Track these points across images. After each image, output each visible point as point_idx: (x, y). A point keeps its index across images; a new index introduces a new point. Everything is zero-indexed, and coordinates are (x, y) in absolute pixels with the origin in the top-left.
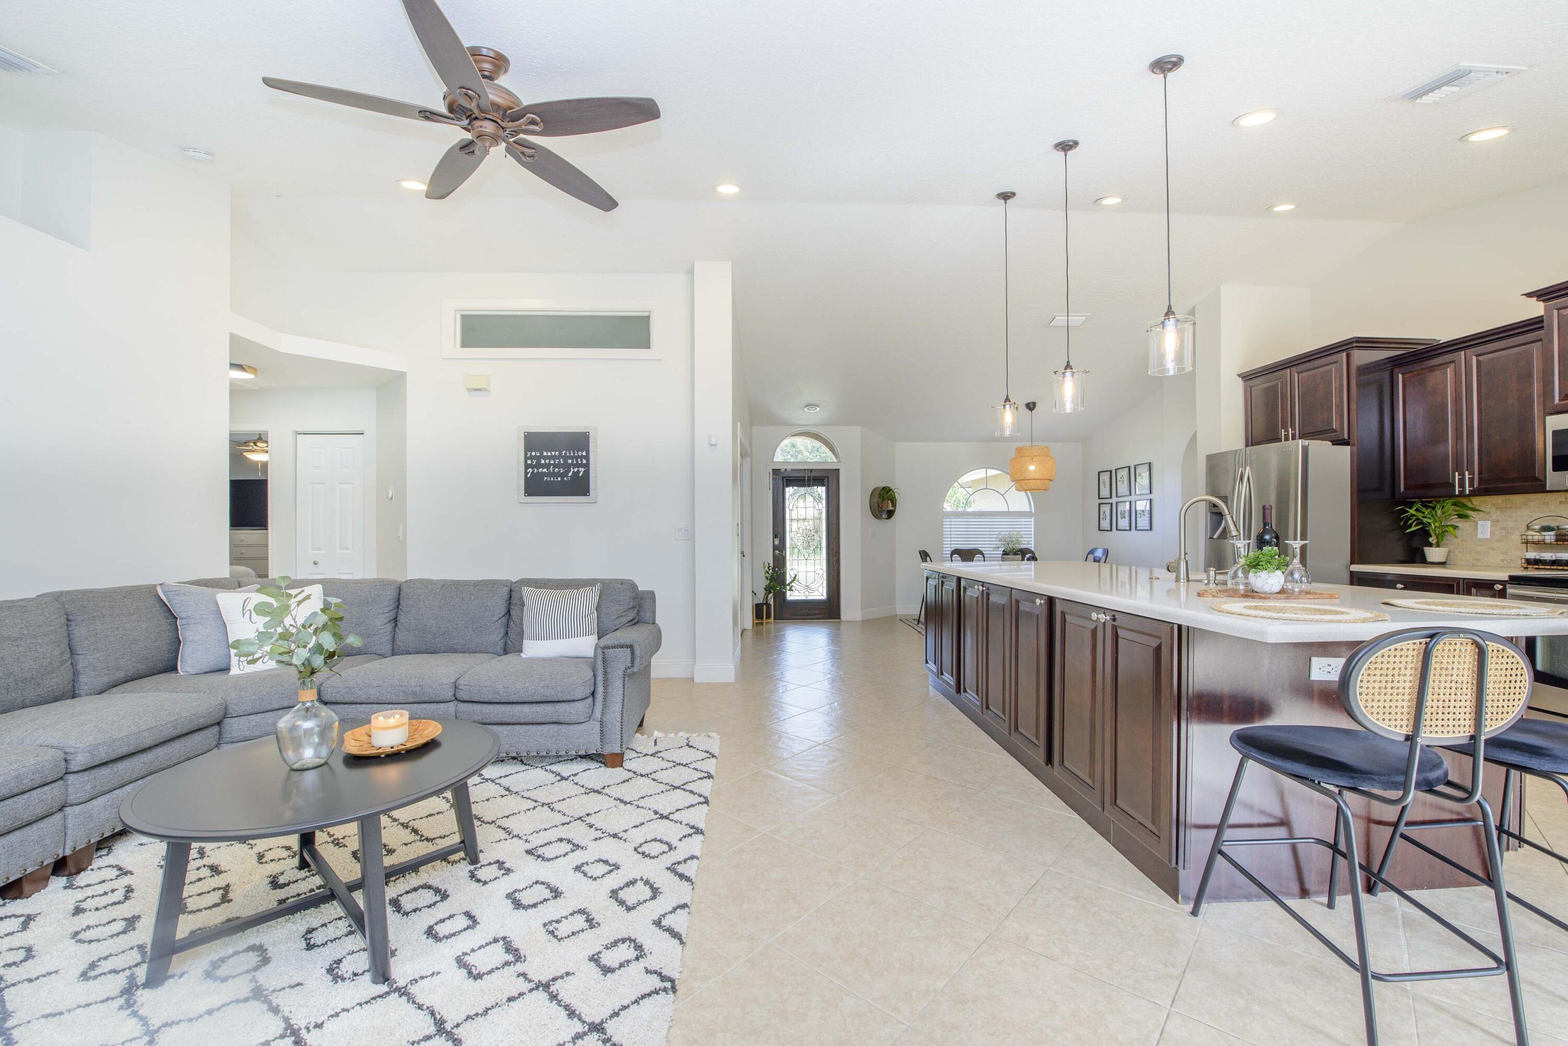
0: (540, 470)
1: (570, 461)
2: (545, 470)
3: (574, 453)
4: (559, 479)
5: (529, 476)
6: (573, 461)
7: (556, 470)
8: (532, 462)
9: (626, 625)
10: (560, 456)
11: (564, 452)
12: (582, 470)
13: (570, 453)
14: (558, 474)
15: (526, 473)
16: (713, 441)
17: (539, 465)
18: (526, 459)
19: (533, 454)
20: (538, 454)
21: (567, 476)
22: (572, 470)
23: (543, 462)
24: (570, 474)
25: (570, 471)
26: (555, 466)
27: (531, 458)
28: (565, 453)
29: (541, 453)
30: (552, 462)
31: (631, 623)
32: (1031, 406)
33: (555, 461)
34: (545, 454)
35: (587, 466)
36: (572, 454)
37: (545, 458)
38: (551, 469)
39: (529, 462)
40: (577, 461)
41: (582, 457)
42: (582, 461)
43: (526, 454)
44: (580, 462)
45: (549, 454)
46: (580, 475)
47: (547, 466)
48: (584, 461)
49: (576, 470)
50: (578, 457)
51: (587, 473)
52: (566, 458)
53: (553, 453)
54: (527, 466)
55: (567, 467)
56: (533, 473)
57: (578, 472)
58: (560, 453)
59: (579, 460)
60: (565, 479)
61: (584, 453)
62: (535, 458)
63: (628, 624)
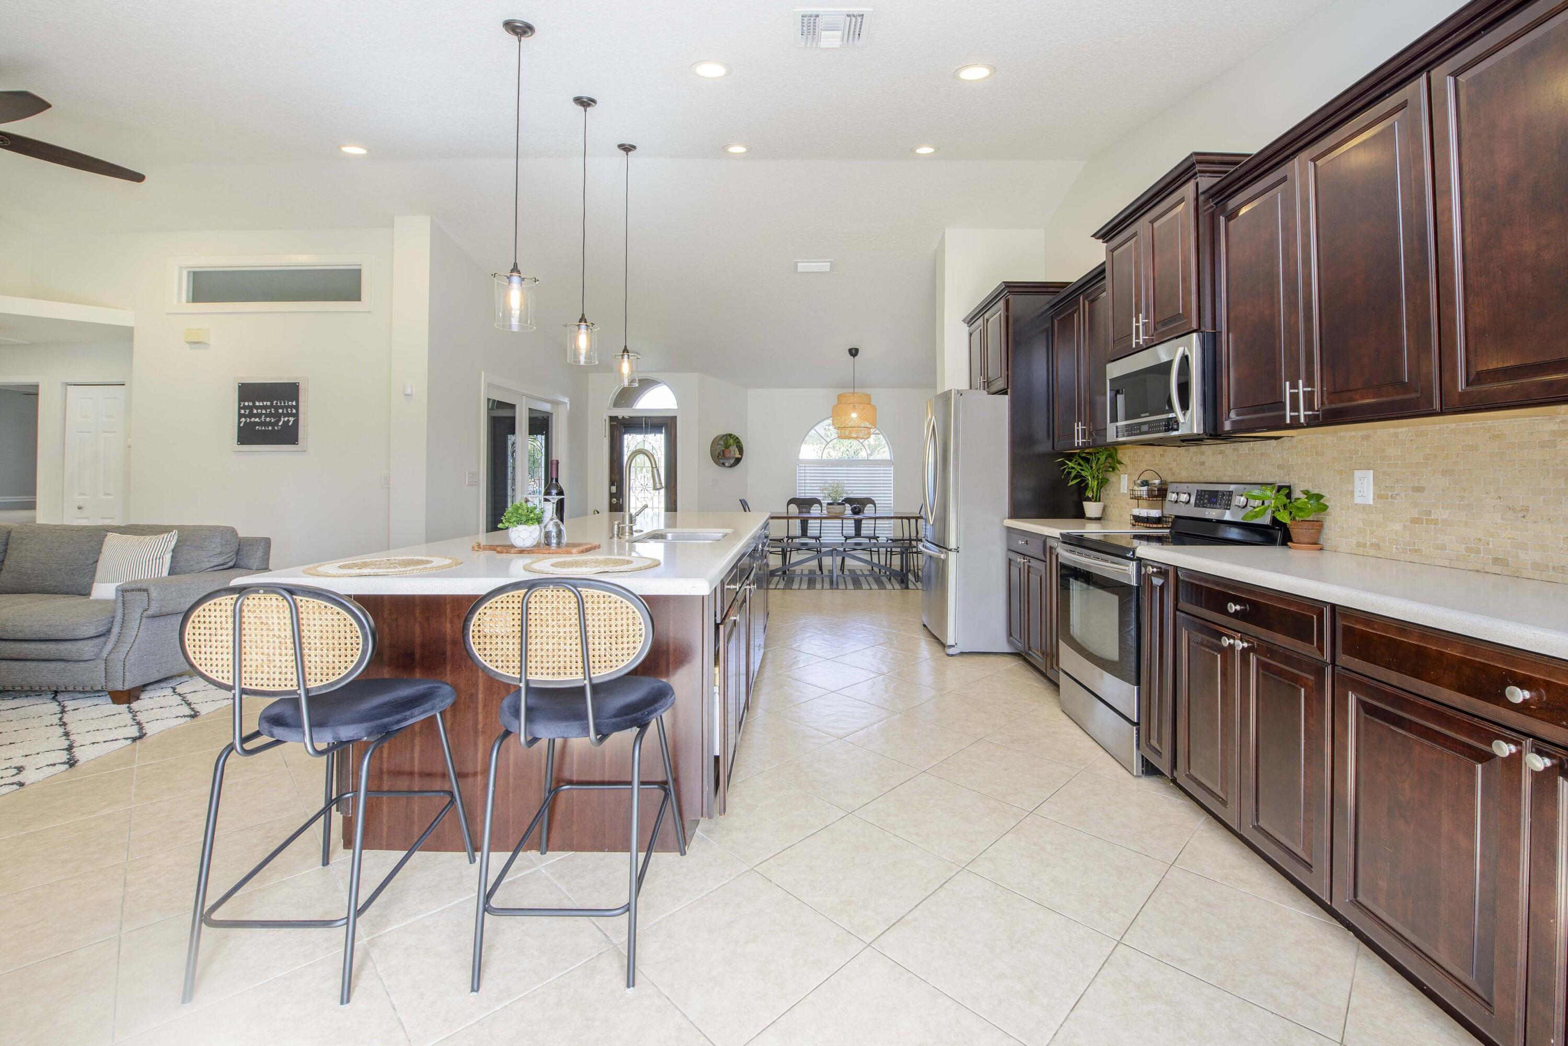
0: (253, 420)
1: (280, 411)
2: (257, 420)
3: (285, 403)
4: (270, 428)
5: (242, 425)
6: (283, 411)
7: (268, 419)
8: (245, 412)
9: (209, 570)
10: (271, 406)
11: (275, 402)
12: (292, 419)
13: (281, 403)
14: (270, 424)
15: (240, 422)
16: (409, 392)
17: (251, 415)
18: (240, 408)
19: (246, 404)
20: (251, 404)
21: (278, 426)
22: (282, 419)
23: (255, 411)
24: (280, 424)
25: (280, 420)
26: (267, 415)
27: (245, 408)
28: (277, 403)
29: (254, 403)
30: (264, 412)
31: (215, 568)
32: (854, 352)
33: (266, 411)
34: (257, 404)
35: (296, 415)
36: (283, 404)
37: (258, 408)
38: (263, 419)
39: (242, 412)
40: (287, 411)
41: (292, 407)
42: (292, 410)
43: (240, 404)
44: (290, 412)
45: (261, 404)
46: (290, 424)
47: (259, 416)
48: (294, 411)
49: (286, 419)
50: (289, 406)
51: (296, 422)
52: (277, 408)
53: (265, 403)
54: (240, 416)
55: (278, 416)
56: (245, 422)
57: (289, 421)
58: (272, 403)
59: (289, 409)
60: (276, 428)
61: (294, 403)
62: (248, 407)
63: (210, 570)
